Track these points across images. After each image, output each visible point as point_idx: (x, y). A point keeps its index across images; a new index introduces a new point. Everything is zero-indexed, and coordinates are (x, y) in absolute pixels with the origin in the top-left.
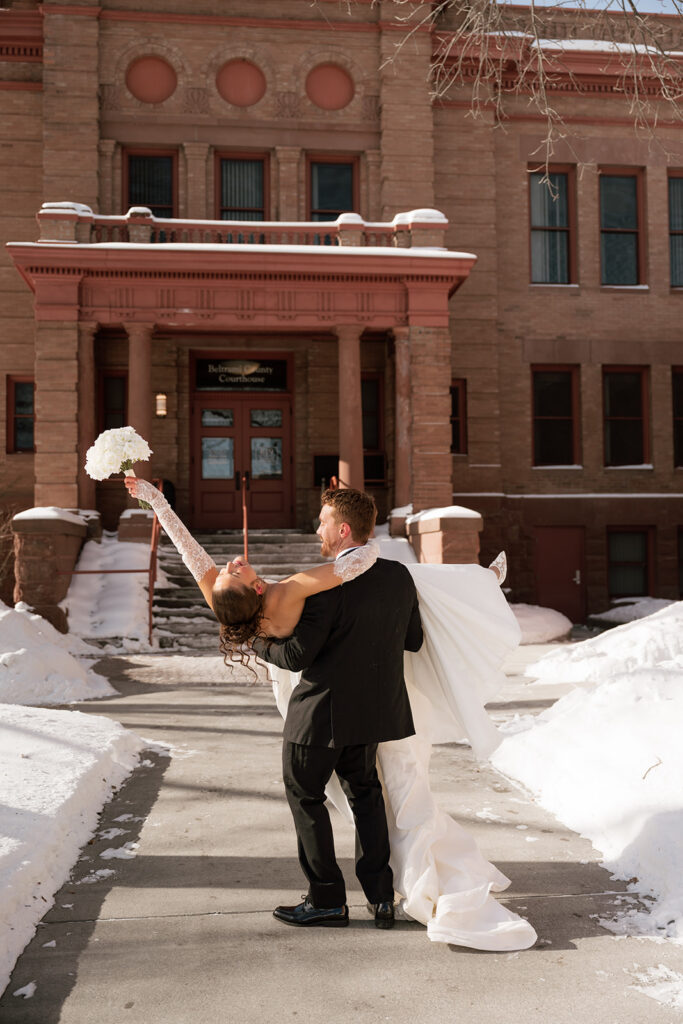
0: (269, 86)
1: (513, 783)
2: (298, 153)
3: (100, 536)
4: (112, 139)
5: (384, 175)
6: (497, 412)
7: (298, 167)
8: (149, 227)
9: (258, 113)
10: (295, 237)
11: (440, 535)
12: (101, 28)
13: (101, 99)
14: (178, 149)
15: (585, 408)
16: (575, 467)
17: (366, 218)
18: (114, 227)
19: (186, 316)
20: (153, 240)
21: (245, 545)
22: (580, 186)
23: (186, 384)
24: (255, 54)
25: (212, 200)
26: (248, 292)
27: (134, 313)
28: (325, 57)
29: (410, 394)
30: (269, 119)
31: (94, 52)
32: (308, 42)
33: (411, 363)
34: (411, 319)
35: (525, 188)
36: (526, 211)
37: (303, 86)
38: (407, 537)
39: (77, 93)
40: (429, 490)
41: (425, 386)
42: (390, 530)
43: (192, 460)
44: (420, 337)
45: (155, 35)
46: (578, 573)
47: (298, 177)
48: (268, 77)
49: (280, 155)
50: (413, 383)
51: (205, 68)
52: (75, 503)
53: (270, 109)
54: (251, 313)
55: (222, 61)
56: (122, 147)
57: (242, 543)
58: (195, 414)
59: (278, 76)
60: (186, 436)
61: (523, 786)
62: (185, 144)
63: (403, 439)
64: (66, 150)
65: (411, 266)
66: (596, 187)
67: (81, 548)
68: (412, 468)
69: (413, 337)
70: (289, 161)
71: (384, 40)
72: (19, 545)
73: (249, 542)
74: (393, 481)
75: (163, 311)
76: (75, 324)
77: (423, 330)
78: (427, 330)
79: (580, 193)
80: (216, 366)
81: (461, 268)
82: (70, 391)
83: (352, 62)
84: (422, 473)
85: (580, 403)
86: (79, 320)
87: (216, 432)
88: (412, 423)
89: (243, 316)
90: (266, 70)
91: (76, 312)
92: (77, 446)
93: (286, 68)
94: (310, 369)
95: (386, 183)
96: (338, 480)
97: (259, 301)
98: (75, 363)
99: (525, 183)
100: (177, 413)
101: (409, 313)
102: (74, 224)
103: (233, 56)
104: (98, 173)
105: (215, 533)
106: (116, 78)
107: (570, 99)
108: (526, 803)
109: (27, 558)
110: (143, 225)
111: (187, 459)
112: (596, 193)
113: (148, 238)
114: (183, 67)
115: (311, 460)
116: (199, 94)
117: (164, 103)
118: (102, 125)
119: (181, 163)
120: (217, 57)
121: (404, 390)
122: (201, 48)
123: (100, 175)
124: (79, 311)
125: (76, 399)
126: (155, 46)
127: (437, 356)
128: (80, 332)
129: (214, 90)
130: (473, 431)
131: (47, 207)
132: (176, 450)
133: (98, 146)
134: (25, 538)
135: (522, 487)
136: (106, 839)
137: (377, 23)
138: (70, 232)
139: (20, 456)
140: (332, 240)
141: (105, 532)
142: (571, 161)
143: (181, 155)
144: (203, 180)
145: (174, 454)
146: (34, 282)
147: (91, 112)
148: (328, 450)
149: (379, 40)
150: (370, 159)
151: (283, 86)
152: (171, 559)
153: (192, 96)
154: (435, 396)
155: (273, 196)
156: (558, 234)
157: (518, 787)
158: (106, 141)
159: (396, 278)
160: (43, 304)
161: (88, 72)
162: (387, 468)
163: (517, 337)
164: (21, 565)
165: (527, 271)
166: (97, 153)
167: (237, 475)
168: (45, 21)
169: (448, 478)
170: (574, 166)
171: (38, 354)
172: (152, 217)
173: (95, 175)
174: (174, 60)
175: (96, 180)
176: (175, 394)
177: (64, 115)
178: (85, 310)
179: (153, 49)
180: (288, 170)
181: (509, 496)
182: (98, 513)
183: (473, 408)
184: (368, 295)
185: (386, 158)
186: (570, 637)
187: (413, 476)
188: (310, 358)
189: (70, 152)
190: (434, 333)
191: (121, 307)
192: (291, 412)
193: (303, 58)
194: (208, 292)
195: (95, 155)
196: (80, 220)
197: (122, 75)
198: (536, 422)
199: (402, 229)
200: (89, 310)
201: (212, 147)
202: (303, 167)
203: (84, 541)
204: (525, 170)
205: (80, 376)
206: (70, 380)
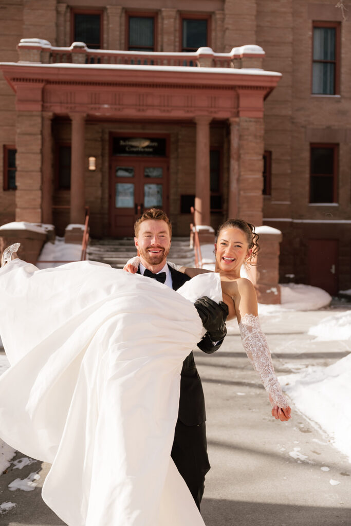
1: (312, 424)
2: (175, 13)
3: (54, 240)
4: (64, 3)
5: (226, 26)
6: (289, 171)
7: (175, 21)
8: (84, 55)
10: (172, 62)
14: (103, 10)
15: (341, 169)
16: (334, 205)
17: (215, 51)
18: (64, 54)
19: (105, 109)
20: (87, 62)
22: (343, 35)
23: (107, 151)
25: (123, 41)
26: (143, 95)
27: (75, 107)
29: (239, 158)
33: (240, 140)
34: (241, 114)
35: (311, 36)
36: (310, 50)
40: (249, 216)
41: (248, 153)
43: (110, 196)
44: (246, 124)
46: (333, 267)
47: (175, 27)
49: (164, 14)
50: (241, 152)
52: (39, 220)
54: (144, 108)
56: (71, 8)
58: (112, 170)
60: (106, 183)
61: (320, 428)
62: (108, 7)
63: (234, 186)
64: (37, 10)
65: (242, 80)
67: (42, 247)
68: (239, 203)
69: (242, 124)
70: (169, 17)
74: (227, 210)
75: (92, 106)
76: (39, 113)
77: (248, 119)
78: (250, 119)
79: (343, 39)
80: (125, 141)
81: (272, 81)
82: (36, 153)
84: (245, 206)
85: (338, 166)
86: (43, 111)
87: (124, 180)
88: (239, 176)
89: (140, 110)
91: (41, 106)
92: (41, 186)
94: (179, 143)
95: (227, 32)
96: (194, 209)
97: (150, 101)
98: (40, 137)
99: (310, 33)
100: (101, 169)
101: (240, 109)
102: (39, 52)
105: (122, 239)
108: (325, 444)
110: (81, 53)
111: (107, 196)
113: (84, 61)
115: (179, 197)
119: (105, 18)
121: (235, 156)
123: (57, 25)
125: (40, 158)
127: (255, 136)
128: (43, 118)
130: (274, 182)
131: (23, 42)
132: (100, 190)
133: (56, 7)
135: (302, 216)
136: (17, 469)
138: (37, 57)
139: (11, 192)
140: (194, 64)
141: (57, 238)
142: (338, 19)
143: (105, 14)
144: (118, 29)
145: (99, 193)
146: (16, 87)
148: (190, 192)
150: (218, 16)
152: (96, 254)
154: (254, 160)
155: (159, 39)
156: (329, 65)
157: (316, 427)
158: (61, 4)
159: (232, 88)
160: (21, 101)
162: (224, 203)
163: (302, 127)
165: (310, 87)
167: (136, 205)
169: (260, 209)
170: (340, 23)
171: (18, 131)
172: (86, 48)
173: (54, 25)
175: (55, 28)
176: (101, 157)
178: (46, 105)
180: (169, 24)
181: (295, 221)
182: (53, 226)
183: (275, 169)
184: (215, 98)
185: (228, 16)
186: (330, 307)
187: (239, 208)
188: (180, 137)
189: (40, 11)
190: (254, 121)
191: (67, 103)
192: (168, 169)
194: (119, 95)
195: (54, 13)
196: (43, 50)
198: (311, 177)
199: (237, 58)
200: (48, 105)
201: (123, 8)
202: (178, 22)
203: (45, 242)
204: (310, 25)
205: (43, 144)
206: (37, 147)
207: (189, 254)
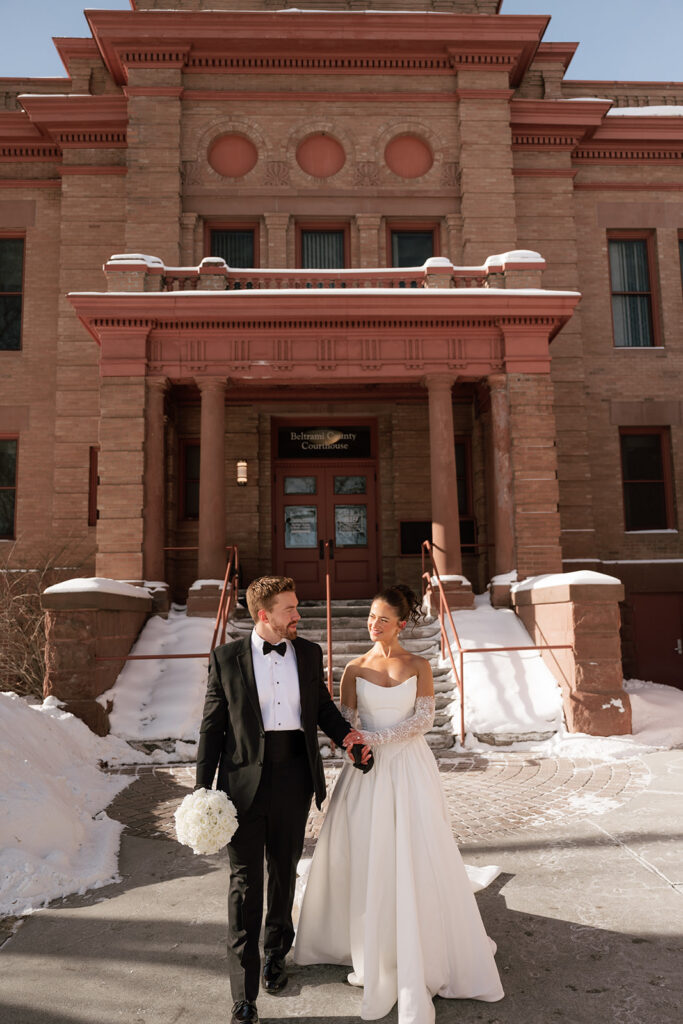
0: (348, 157)
2: (379, 220)
3: (168, 610)
4: (194, 212)
5: (466, 237)
6: (588, 476)
7: (378, 234)
8: (223, 276)
9: (340, 182)
10: (379, 284)
11: (571, 606)
12: (184, 108)
13: (183, 175)
14: (259, 220)
15: (677, 470)
16: (669, 531)
17: (456, 262)
18: (187, 279)
19: (262, 369)
20: (227, 288)
21: (328, 619)
22: (660, 250)
23: (268, 451)
24: (334, 127)
26: (329, 342)
27: (206, 366)
28: (404, 128)
29: (510, 447)
30: (350, 188)
31: (176, 130)
32: (386, 114)
33: (510, 413)
34: (509, 366)
35: (605, 253)
36: (607, 275)
37: (382, 156)
38: (512, 607)
39: (160, 169)
40: (535, 553)
41: (527, 438)
42: (491, 599)
43: (275, 529)
44: (519, 384)
45: (236, 113)
46: (679, 642)
47: (379, 243)
48: (347, 148)
49: (360, 222)
50: (514, 435)
51: (285, 142)
52: (140, 574)
53: (350, 179)
54: (333, 363)
55: (301, 135)
56: (204, 220)
57: (325, 617)
58: (278, 482)
59: (357, 147)
60: (268, 504)
62: (266, 214)
63: (503, 498)
64: (148, 223)
65: (508, 307)
66: (677, 250)
67: (144, 624)
68: (515, 530)
69: (511, 384)
70: (369, 228)
71: (463, 109)
72: (49, 625)
73: (332, 616)
75: (237, 363)
76: (142, 379)
77: (521, 376)
78: (527, 377)
79: (661, 256)
80: (298, 433)
81: (563, 307)
82: (136, 451)
83: (431, 131)
84: (527, 534)
85: (672, 465)
86: (147, 375)
87: (300, 499)
88: (513, 479)
89: (323, 367)
90: (346, 143)
91: (144, 366)
92: (142, 510)
93: (364, 140)
94: (394, 433)
95: (468, 245)
96: (431, 544)
97: (341, 351)
98: (142, 420)
99: (605, 249)
100: (258, 480)
101: (506, 359)
102: (143, 274)
103: (313, 130)
104: (179, 244)
106: (199, 155)
107: (647, 168)
109: (59, 641)
110: (216, 274)
111: (269, 527)
112: (677, 256)
113: (222, 286)
114: (264, 143)
115: (397, 526)
116: (279, 166)
117: (245, 177)
118: (184, 199)
119: (262, 234)
120: (297, 132)
121: (502, 444)
122: (281, 124)
123: (182, 247)
124: (147, 365)
125: (142, 459)
126: (236, 124)
127: (538, 406)
128: (148, 388)
129: (294, 163)
130: (564, 495)
131: (116, 259)
132: (258, 518)
133: (180, 219)
134: (58, 616)
135: (617, 553)
137: (455, 92)
138: (140, 283)
140: (418, 284)
141: (174, 605)
142: (650, 225)
143: (262, 226)
144: (284, 249)
145: (256, 522)
146: (100, 335)
147: (174, 185)
148: (419, 515)
149: (457, 108)
150: (451, 223)
151: (362, 157)
153: (273, 170)
154: (539, 449)
155: (354, 263)
156: (639, 300)
158: (188, 214)
159: (490, 322)
160: (109, 359)
161: (171, 149)
162: (478, 533)
163: (603, 400)
164: (51, 650)
165: (610, 334)
166: (178, 225)
167: (321, 543)
168: (129, 103)
169: (557, 541)
170: (653, 231)
171: (103, 412)
172: (226, 266)
173: (177, 246)
174: (254, 136)
175: (178, 251)
176: (257, 461)
177: (147, 190)
178: (153, 364)
179: (233, 126)
180: (369, 235)
181: (605, 562)
182: (164, 584)
183: (563, 471)
184: (460, 341)
185: (467, 221)
187: (516, 538)
188: (394, 422)
189: (152, 225)
190: (535, 380)
191: (192, 360)
192: (376, 478)
193: (382, 129)
194: (286, 342)
195: (177, 227)
196: (150, 271)
197: (204, 152)
198: (625, 485)
199: (495, 271)
200: (158, 364)
201: (292, 216)
202: (383, 234)
203: (149, 616)
204: (604, 236)
205: (147, 435)
206: (136, 439)
207: (425, 630)
